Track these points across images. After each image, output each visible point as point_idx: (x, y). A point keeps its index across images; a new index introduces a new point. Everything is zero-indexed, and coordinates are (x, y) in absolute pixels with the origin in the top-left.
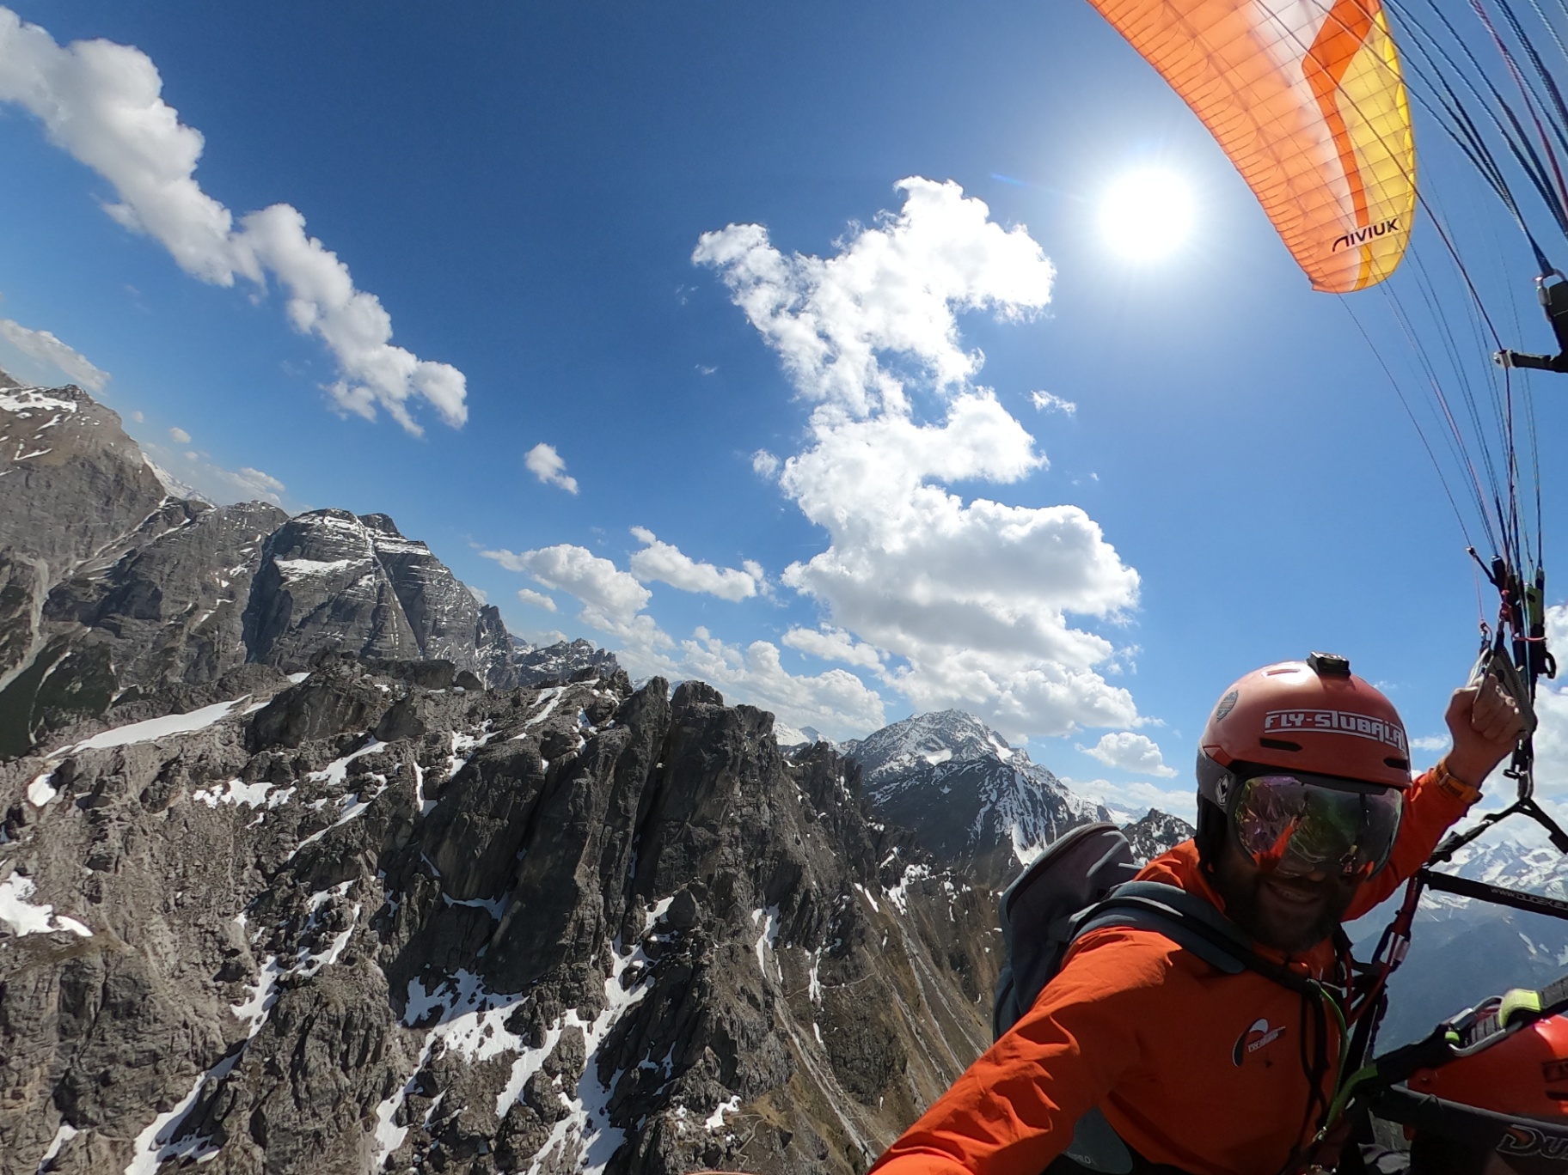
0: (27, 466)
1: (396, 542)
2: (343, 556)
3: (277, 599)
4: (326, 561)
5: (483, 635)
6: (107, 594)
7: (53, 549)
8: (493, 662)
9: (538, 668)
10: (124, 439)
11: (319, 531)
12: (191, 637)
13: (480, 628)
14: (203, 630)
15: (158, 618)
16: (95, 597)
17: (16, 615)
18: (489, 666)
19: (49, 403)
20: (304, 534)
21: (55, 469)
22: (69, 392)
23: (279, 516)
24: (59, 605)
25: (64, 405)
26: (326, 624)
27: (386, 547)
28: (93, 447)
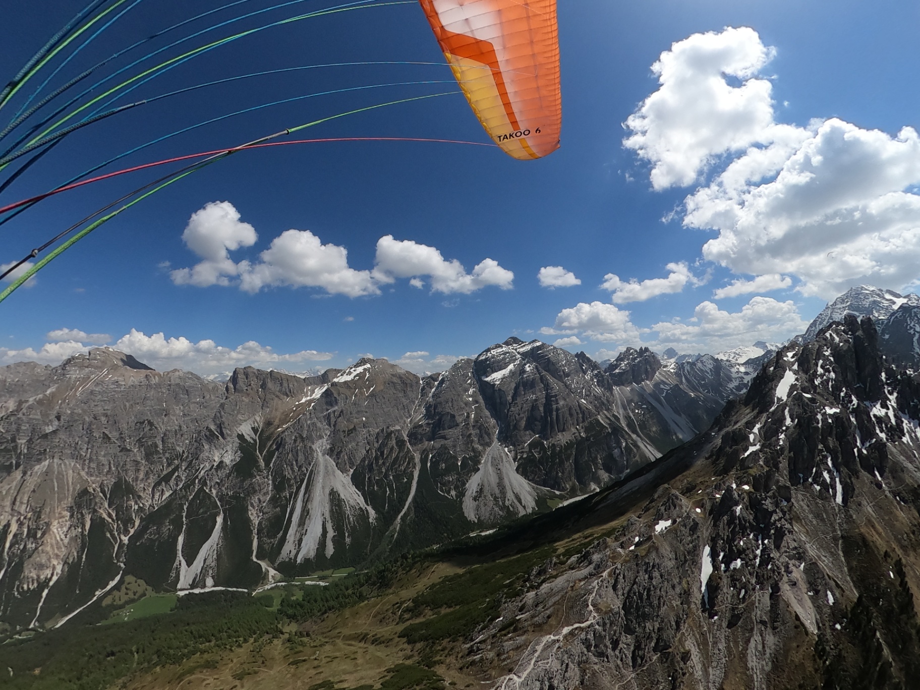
0: (372, 395)
1: (524, 346)
2: (509, 363)
3: (497, 394)
4: (505, 369)
5: (584, 368)
6: (432, 426)
7: (398, 420)
8: (596, 378)
9: (617, 371)
10: (393, 366)
11: (493, 358)
12: (474, 426)
13: (581, 366)
14: (476, 421)
15: (457, 425)
16: (428, 429)
17: (406, 450)
18: (595, 380)
19: (360, 369)
20: (488, 362)
21: (382, 391)
22: (363, 362)
23: (470, 362)
24: (416, 439)
25: (365, 367)
26: (524, 394)
27: (522, 350)
28: (387, 376)
